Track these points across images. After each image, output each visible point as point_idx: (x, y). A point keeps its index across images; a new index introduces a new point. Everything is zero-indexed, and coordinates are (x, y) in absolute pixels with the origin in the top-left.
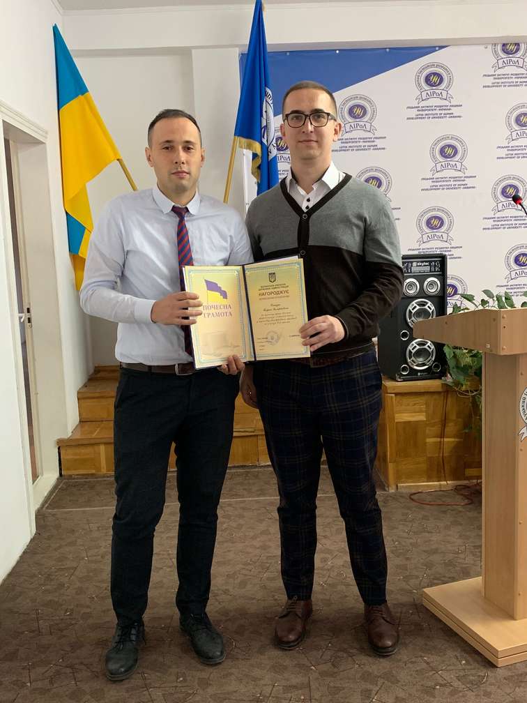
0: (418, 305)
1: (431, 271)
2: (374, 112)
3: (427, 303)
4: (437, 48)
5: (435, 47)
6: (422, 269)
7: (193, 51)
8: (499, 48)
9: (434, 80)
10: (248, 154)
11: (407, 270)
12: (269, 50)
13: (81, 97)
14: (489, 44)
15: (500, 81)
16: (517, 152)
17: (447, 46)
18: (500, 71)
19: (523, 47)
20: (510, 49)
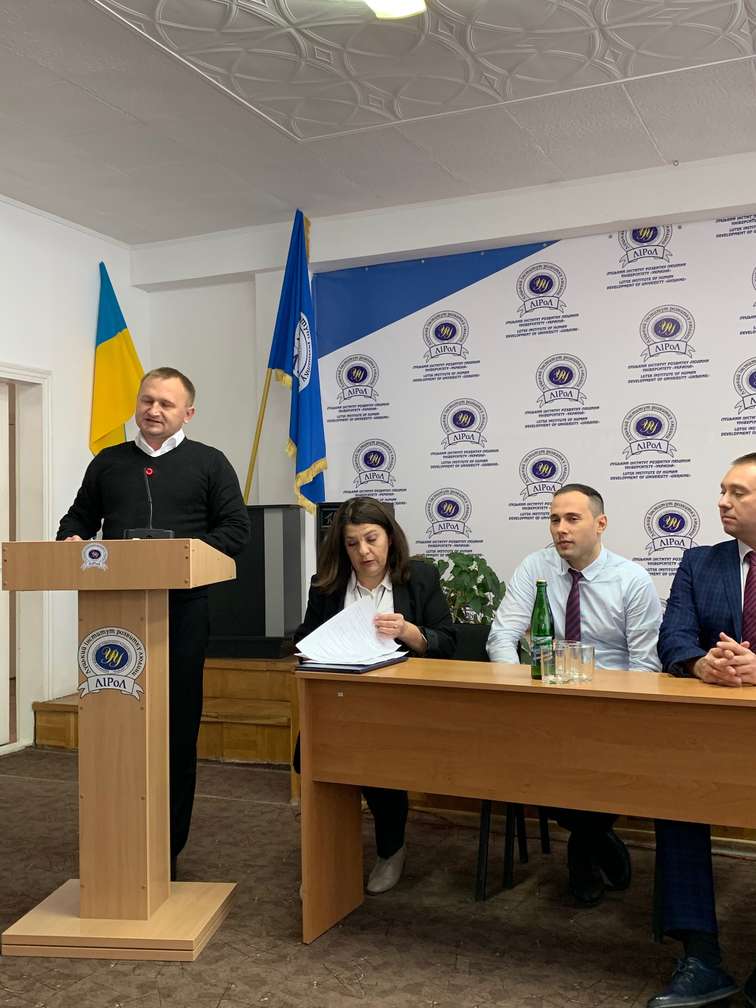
2: (465, 331)
4: (544, 245)
5: (543, 243)
7: (257, 276)
8: (629, 236)
9: (540, 285)
13: (120, 333)
14: (614, 232)
15: (629, 279)
16: (657, 372)
17: (557, 241)
18: (630, 266)
19: (662, 232)
20: (643, 235)
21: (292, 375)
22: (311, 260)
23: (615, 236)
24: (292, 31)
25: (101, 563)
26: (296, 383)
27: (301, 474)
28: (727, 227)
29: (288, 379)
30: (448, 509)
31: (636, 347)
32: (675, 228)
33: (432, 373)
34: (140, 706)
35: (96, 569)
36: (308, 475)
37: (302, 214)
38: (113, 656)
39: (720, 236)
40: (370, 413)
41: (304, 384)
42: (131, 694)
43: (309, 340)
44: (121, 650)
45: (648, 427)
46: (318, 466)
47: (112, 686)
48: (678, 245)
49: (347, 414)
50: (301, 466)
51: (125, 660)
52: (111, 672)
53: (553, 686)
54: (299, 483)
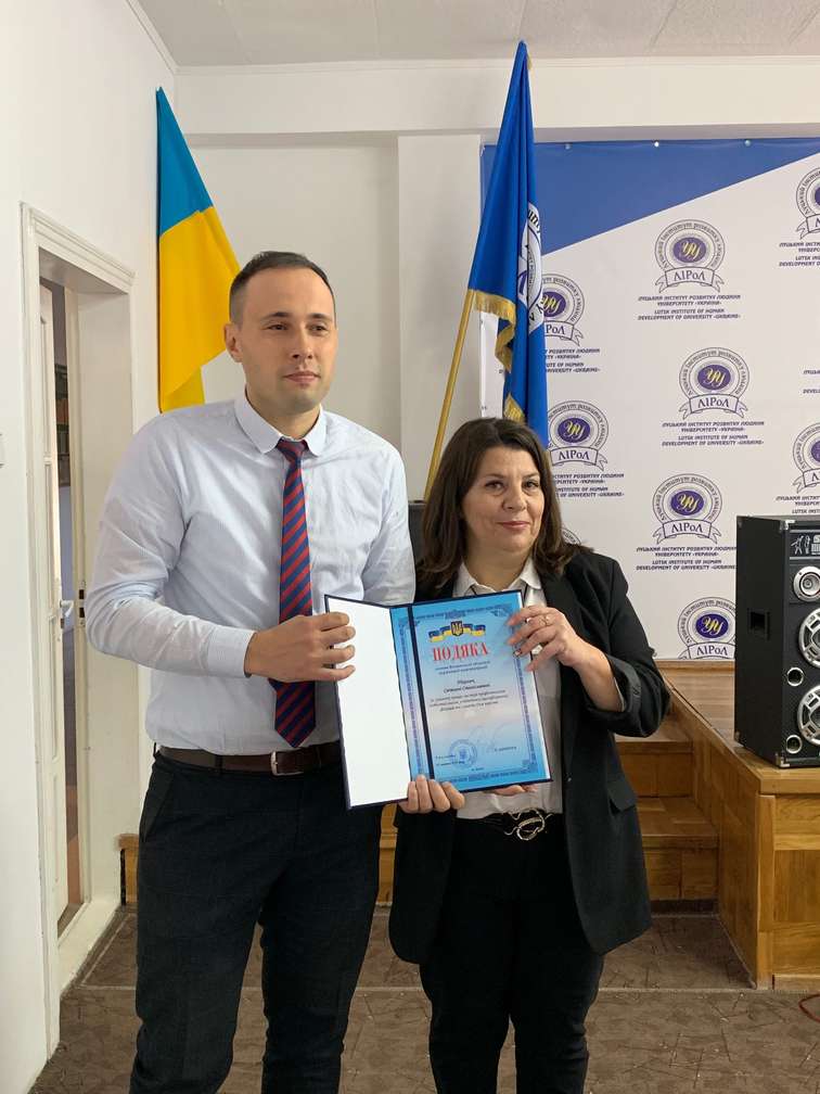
2: (719, 250)
7: (401, 139)
10: (490, 322)
12: (537, 138)
13: (199, 214)
29: (509, 307)
33: (667, 309)
40: (569, 363)
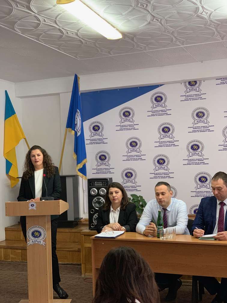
0: (97, 199)
1: (103, 186)
2: (133, 114)
3: (101, 198)
4: (159, 86)
5: (159, 85)
6: (99, 184)
7: (60, 94)
8: (187, 84)
9: (158, 99)
11: (93, 184)
13: (13, 116)
14: (183, 82)
15: (188, 98)
16: (197, 129)
17: (164, 85)
18: (188, 94)
19: (198, 82)
20: (192, 84)
21: (75, 131)
22: (80, 90)
23: (183, 84)
24: (81, 39)
25: (34, 208)
26: (76, 133)
27: (78, 165)
28: (220, 81)
29: (73, 132)
30: (129, 175)
31: (190, 121)
32: (202, 81)
33: (123, 128)
34: (45, 248)
35: (33, 210)
36: (81, 165)
37: (77, 75)
38: (37, 234)
39: (217, 84)
40: (101, 141)
41: (79, 134)
42: (42, 245)
43: (80, 119)
44: (39, 232)
45: (195, 147)
46: (84, 161)
47: (37, 242)
48: (204, 87)
49: (93, 142)
50: (78, 162)
51: (40, 235)
52: (36, 238)
53: (163, 240)
54: (78, 168)
